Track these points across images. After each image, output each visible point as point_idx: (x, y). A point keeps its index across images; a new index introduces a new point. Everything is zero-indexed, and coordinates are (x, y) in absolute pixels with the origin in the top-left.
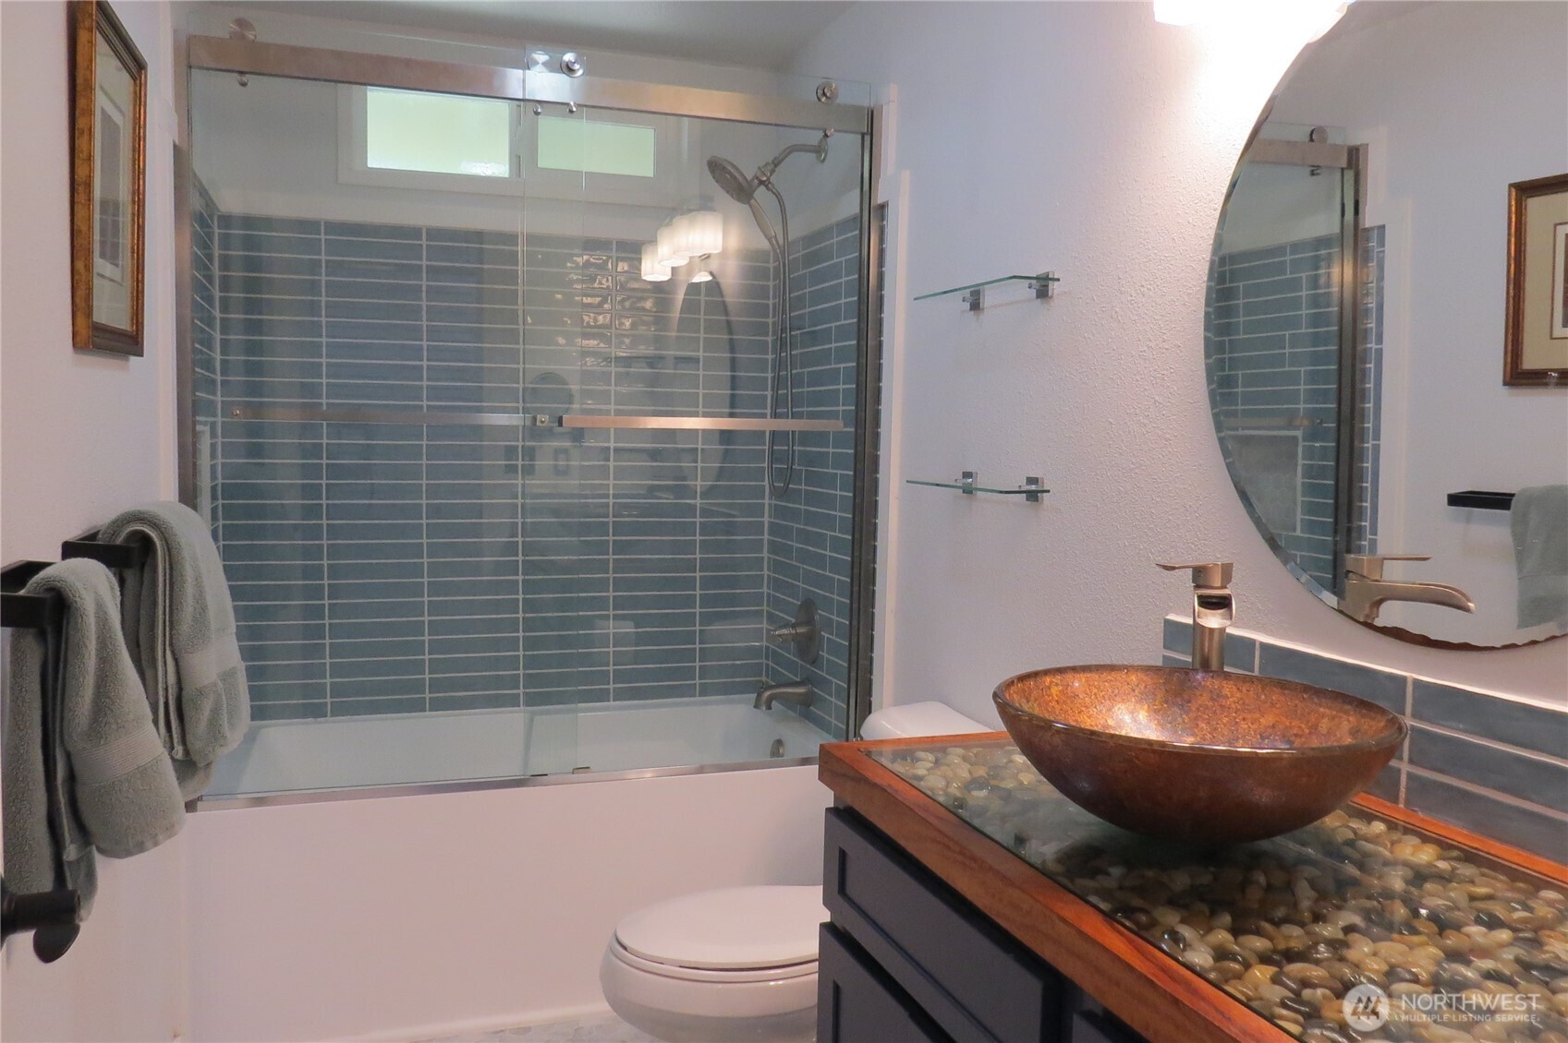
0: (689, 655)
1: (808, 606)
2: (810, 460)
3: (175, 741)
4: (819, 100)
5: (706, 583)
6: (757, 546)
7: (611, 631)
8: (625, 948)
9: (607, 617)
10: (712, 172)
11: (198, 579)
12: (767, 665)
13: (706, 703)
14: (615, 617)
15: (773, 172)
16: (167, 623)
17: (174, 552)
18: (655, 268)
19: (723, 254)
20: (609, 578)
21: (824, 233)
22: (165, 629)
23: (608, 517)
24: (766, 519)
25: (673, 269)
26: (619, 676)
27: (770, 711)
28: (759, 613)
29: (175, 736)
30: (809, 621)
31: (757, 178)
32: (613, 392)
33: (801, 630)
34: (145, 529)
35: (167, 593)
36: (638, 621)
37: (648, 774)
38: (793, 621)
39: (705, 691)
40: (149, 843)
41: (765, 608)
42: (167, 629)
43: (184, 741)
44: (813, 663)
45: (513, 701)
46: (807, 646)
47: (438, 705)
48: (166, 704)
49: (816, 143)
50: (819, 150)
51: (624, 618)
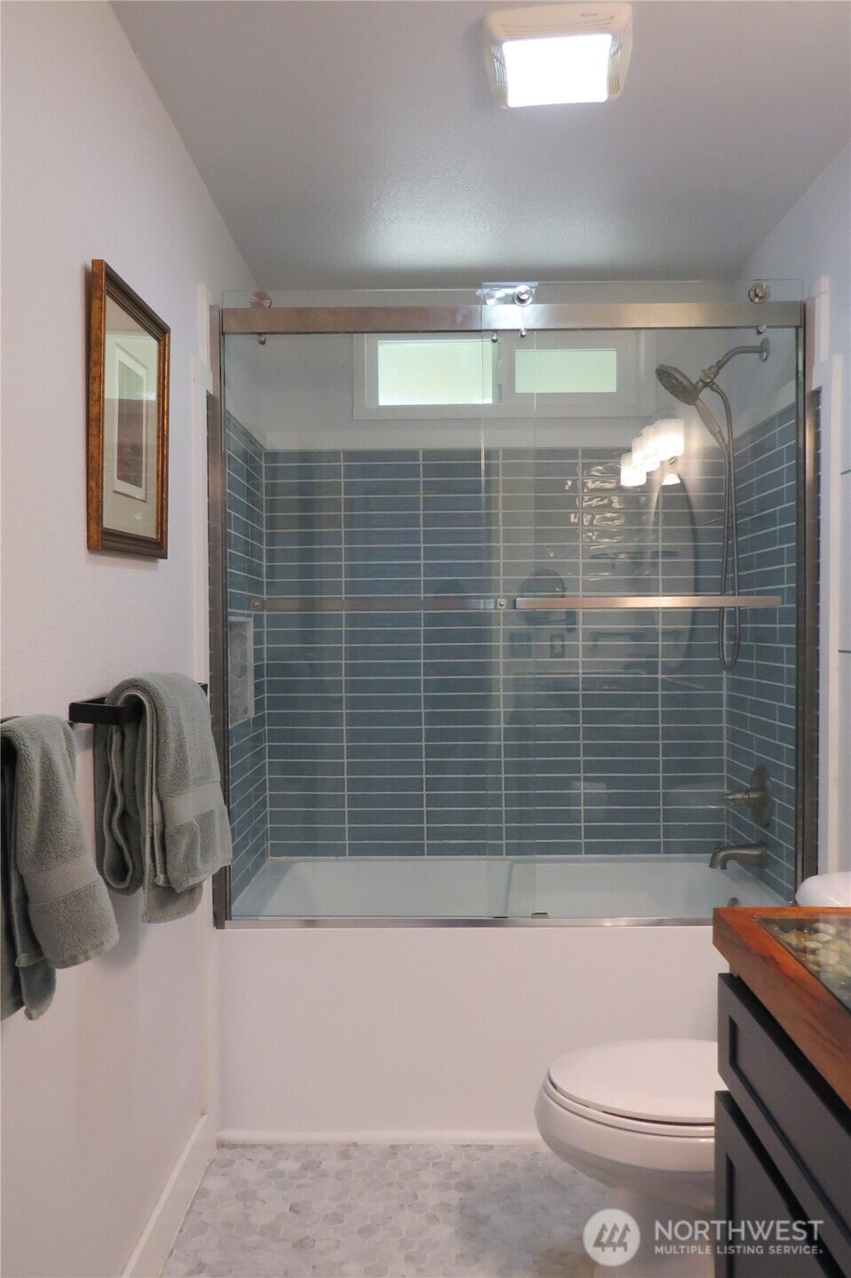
0: (654, 815)
1: (762, 772)
2: (760, 636)
3: (159, 870)
4: (752, 300)
5: (668, 750)
6: (717, 716)
7: (582, 791)
8: (555, 1087)
9: (578, 779)
10: (661, 379)
11: (180, 736)
12: (728, 827)
13: (669, 860)
14: (586, 779)
15: (716, 374)
16: (154, 772)
17: (160, 713)
18: (632, 474)
19: (687, 454)
20: (579, 744)
21: (767, 425)
22: (152, 776)
23: (578, 690)
24: (724, 692)
25: (649, 474)
26: (590, 832)
27: (724, 871)
28: (720, 779)
29: (158, 865)
30: (761, 788)
31: (702, 381)
32: (581, 580)
33: (753, 795)
34: (139, 695)
35: (155, 747)
36: (610, 783)
37: (623, 921)
38: (748, 786)
39: (669, 849)
40: (81, 957)
41: (725, 774)
42: (154, 776)
43: (165, 872)
44: (767, 826)
45: (496, 851)
46: (761, 810)
47: (435, 851)
48: (152, 839)
49: (759, 345)
50: (762, 350)
51: (595, 780)
